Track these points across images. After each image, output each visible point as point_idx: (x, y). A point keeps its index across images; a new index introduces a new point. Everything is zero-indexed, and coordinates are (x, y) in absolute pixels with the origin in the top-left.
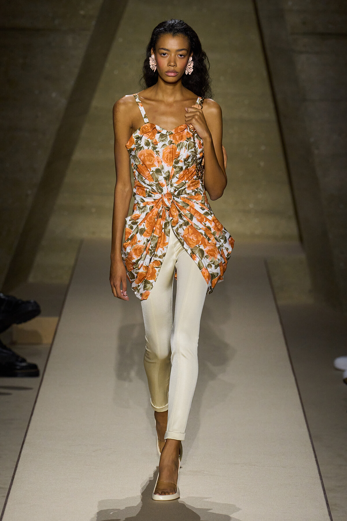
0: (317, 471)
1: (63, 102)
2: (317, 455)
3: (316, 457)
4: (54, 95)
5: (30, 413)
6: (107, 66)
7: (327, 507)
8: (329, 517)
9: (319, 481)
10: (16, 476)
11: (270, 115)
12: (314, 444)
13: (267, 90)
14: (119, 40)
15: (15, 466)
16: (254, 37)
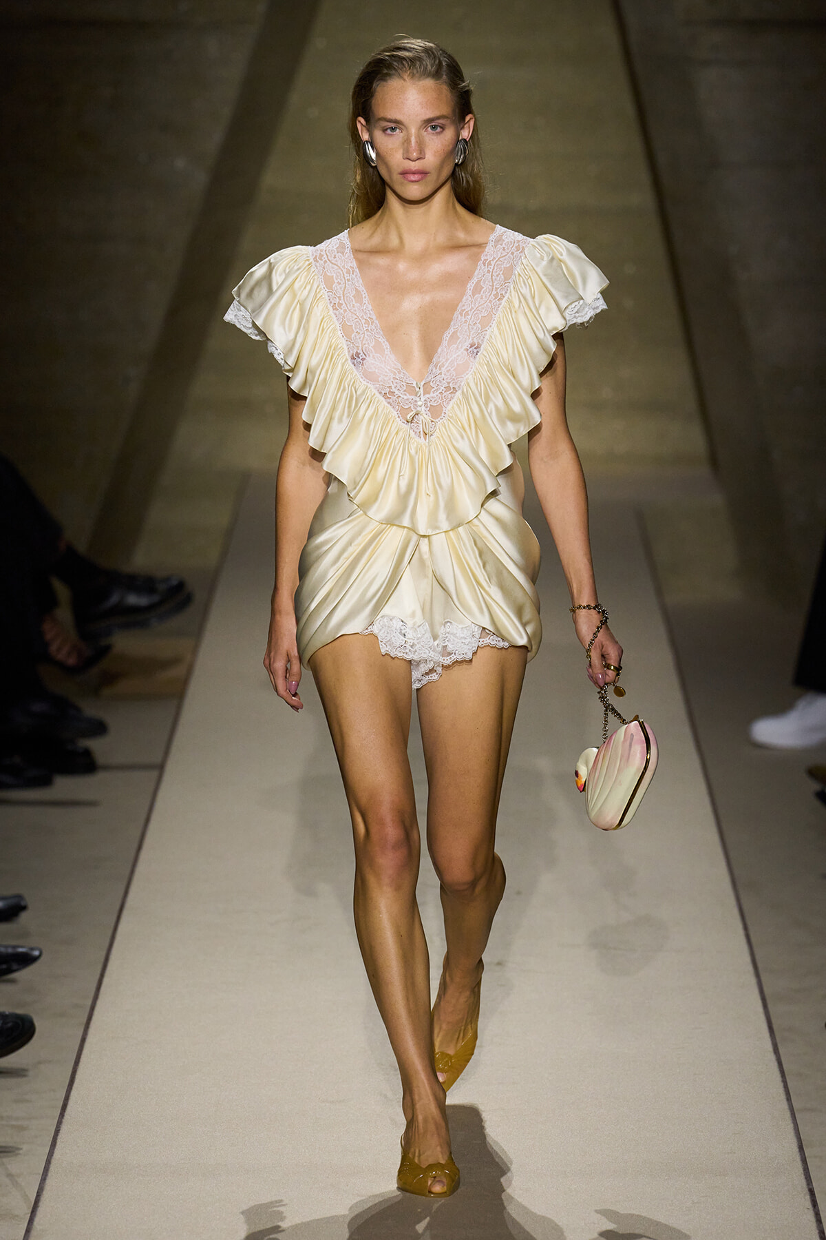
0: (748, 959)
1: (200, 179)
2: (749, 923)
3: (746, 928)
4: (180, 163)
5: (136, 846)
6: (295, 98)
7: (771, 1035)
8: (773, 1057)
9: (753, 981)
10: (106, 980)
11: (641, 198)
12: (743, 901)
13: (637, 145)
14: (319, 42)
15: (102, 960)
16: (606, 31)
